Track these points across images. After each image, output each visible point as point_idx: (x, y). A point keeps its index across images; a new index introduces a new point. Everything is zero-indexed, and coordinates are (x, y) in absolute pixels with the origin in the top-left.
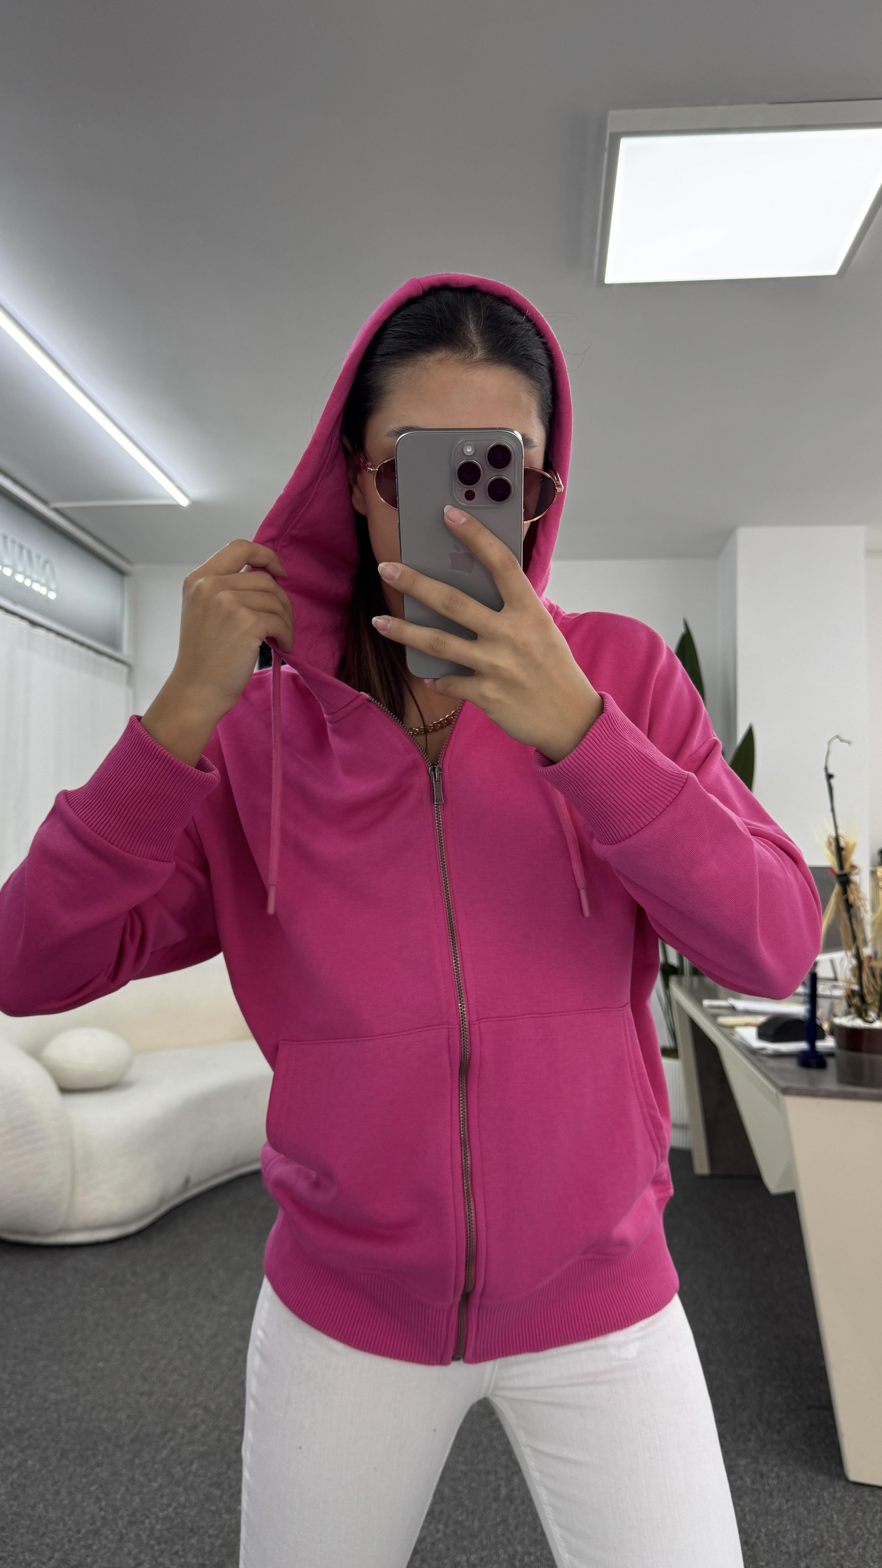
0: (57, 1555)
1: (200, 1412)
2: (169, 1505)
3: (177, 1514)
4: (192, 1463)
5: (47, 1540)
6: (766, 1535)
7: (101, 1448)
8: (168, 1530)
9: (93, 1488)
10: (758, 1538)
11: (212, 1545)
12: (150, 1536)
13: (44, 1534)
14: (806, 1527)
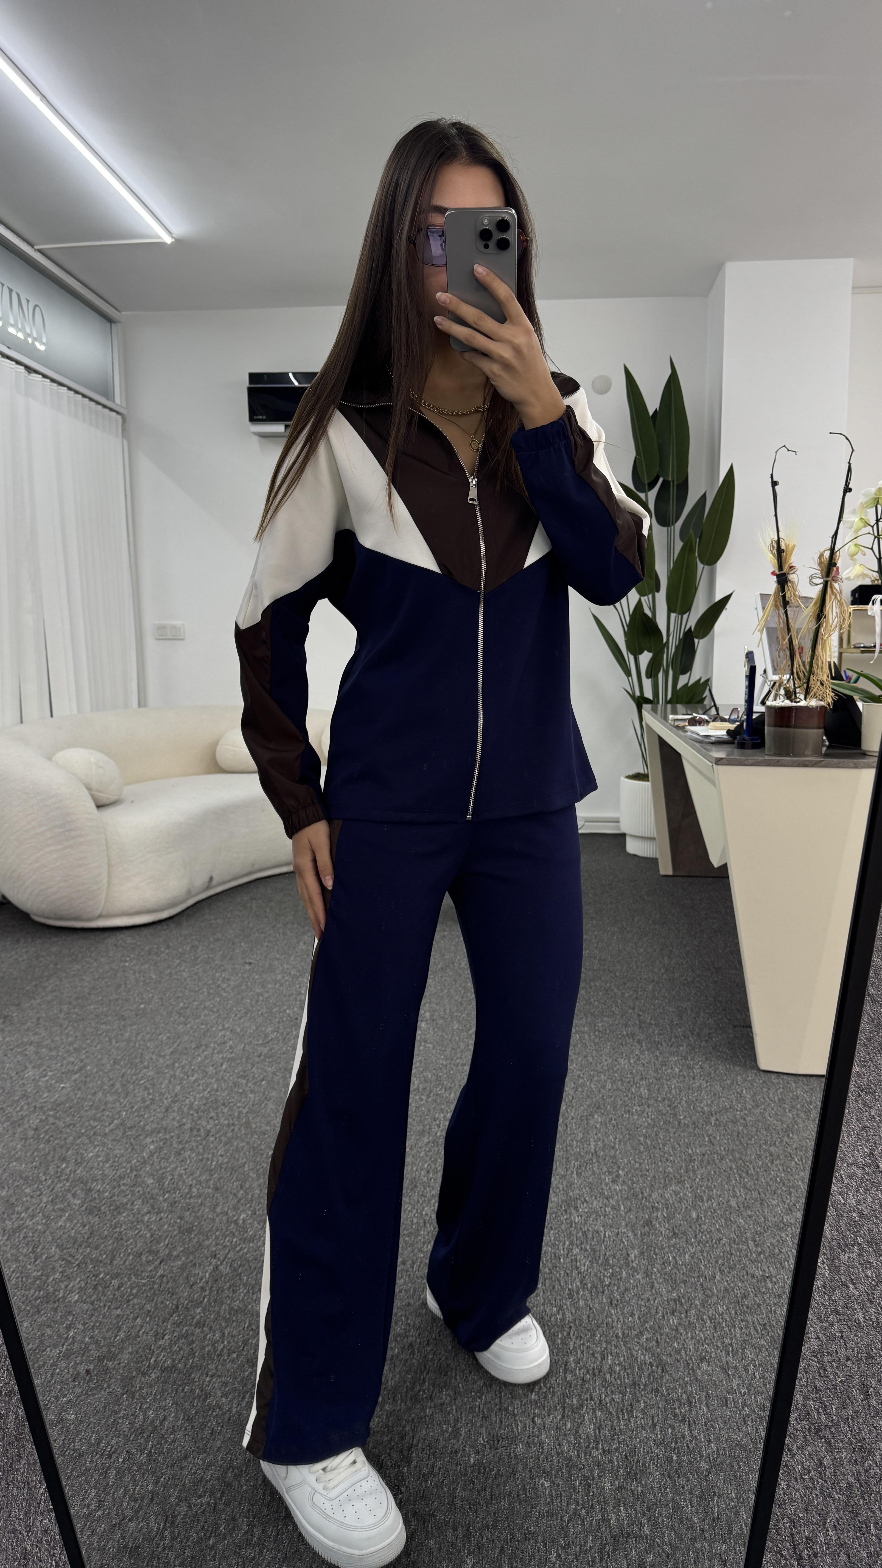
0: (115, 1122)
1: (228, 1033)
2: (205, 1090)
3: (211, 1095)
4: (222, 1065)
5: (107, 1113)
6: (686, 1102)
7: (147, 1058)
8: (204, 1105)
9: (142, 1082)
10: (680, 1103)
11: (240, 1112)
12: (190, 1109)
13: (104, 1110)
14: (719, 1098)
